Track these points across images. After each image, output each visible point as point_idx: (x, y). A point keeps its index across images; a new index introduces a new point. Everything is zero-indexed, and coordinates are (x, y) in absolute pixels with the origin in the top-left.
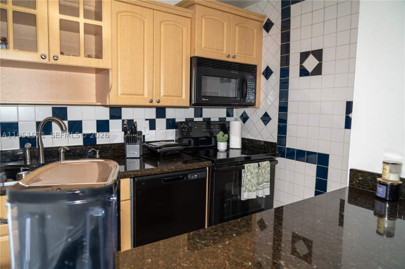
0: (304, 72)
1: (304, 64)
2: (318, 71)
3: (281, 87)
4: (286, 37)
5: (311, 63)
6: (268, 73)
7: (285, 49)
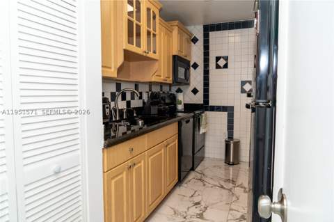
0: (218, 67)
1: (218, 63)
2: (226, 66)
3: (204, 74)
4: (206, 48)
5: (222, 63)
6: (195, 66)
7: (206, 54)
